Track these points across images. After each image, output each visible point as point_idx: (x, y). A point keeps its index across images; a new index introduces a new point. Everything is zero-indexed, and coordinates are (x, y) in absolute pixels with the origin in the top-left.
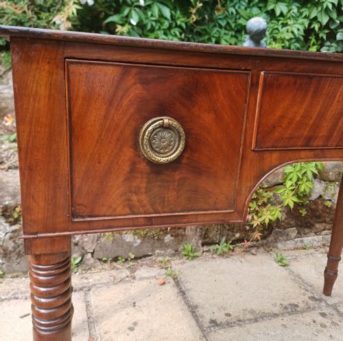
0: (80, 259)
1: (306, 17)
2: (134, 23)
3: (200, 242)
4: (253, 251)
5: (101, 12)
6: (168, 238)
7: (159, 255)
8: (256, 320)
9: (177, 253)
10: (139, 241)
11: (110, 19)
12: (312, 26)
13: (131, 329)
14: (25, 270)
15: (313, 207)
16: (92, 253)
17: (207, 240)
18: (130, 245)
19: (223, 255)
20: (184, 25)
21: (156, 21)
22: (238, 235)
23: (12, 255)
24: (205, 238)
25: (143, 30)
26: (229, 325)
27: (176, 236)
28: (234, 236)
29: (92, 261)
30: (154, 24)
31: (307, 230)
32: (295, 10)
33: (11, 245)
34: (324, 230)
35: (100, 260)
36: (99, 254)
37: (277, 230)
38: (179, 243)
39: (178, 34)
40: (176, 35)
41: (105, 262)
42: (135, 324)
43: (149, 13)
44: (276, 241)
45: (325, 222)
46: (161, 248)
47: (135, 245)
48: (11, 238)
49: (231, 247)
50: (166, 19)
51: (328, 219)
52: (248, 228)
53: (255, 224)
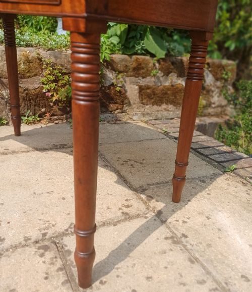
4: (57, 122)
19: (29, 123)
22: (43, 110)
26: (4, 154)
28: (40, 110)
31: (103, 110)
34: (117, 109)
45: (116, 103)
49: (38, 119)
51: (118, 101)
52: (52, 104)
53: (54, 99)
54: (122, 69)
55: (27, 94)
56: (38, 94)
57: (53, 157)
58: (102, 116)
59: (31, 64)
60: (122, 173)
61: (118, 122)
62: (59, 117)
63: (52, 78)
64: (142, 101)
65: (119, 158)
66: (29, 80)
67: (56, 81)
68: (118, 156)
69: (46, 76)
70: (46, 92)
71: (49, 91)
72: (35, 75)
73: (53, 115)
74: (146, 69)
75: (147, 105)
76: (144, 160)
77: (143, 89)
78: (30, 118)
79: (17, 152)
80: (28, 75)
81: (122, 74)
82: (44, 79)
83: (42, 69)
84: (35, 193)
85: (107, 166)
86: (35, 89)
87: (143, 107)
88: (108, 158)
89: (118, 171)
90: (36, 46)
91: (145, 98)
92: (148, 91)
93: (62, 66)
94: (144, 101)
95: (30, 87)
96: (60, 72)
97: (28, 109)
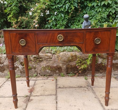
0: (36, 74)
1: (108, 11)
2: (53, 19)
3: (66, 73)
4: (80, 76)
5: (46, 17)
6: (57, 71)
7: (55, 75)
8: (70, 88)
9: (59, 75)
10: (50, 72)
11: (48, 19)
12: (110, 14)
13: (42, 87)
14: (25, 76)
15: (99, 65)
16: (39, 74)
17: (68, 73)
18: (48, 72)
19: (71, 76)
20: (68, 18)
21: (60, 18)
22: (76, 72)
23: (23, 72)
24: (67, 72)
25: (56, 21)
26: (63, 88)
27: (59, 71)
28: (75, 72)
29: (39, 75)
30: (59, 19)
31: (97, 72)
32: (104, 10)
33: (22, 70)
34: (103, 72)
35: (41, 75)
36: (41, 74)
37: (88, 71)
38: (60, 73)
39: (66, 21)
40: (65, 21)
41: (42, 76)
42: (43, 86)
43: (58, 16)
44: (87, 74)
45: (103, 70)
46: (55, 74)
47: (49, 72)
48: (22, 69)
49: (74, 75)
50: (63, 17)
51: (104, 69)
52: (79, 70)
53: (80, 69)
54: (105, 57)
55: (71, 67)
56: (74, 67)
57: (77, 91)
58: (97, 75)
59: (73, 57)
60: (101, 102)
61: (103, 77)
62: (81, 74)
63: (79, 62)
64: (114, 69)
65: (101, 95)
66: (72, 62)
67: (81, 62)
68: (101, 94)
69: (77, 61)
70: (77, 66)
71: (78, 66)
72: (74, 61)
73: (79, 74)
74: (115, 57)
75: (116, 71)
76: (111, 97)
77: (114, 65)
78: (72, 75)
79: (67, 88)
80: (72, 61)
81: (105, 59)
82: (77, 62)
83: (76, 59)
84: (70, 105)
85: (96, 98)
86: (74, 65)
87: (114, 71)
88: (97, 94)
89: (100, 101)
90: (75, 51)
91: (115, 68)
92: (117, 65)
93: (83, 57)
94: (115, 69)
95: (72, 64)
96: (82, 60)
97: (71, 72)
